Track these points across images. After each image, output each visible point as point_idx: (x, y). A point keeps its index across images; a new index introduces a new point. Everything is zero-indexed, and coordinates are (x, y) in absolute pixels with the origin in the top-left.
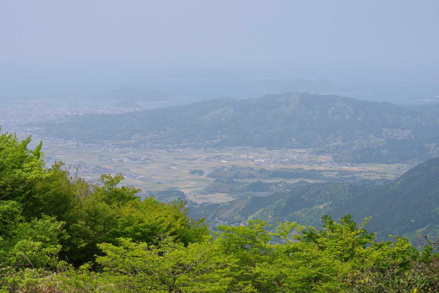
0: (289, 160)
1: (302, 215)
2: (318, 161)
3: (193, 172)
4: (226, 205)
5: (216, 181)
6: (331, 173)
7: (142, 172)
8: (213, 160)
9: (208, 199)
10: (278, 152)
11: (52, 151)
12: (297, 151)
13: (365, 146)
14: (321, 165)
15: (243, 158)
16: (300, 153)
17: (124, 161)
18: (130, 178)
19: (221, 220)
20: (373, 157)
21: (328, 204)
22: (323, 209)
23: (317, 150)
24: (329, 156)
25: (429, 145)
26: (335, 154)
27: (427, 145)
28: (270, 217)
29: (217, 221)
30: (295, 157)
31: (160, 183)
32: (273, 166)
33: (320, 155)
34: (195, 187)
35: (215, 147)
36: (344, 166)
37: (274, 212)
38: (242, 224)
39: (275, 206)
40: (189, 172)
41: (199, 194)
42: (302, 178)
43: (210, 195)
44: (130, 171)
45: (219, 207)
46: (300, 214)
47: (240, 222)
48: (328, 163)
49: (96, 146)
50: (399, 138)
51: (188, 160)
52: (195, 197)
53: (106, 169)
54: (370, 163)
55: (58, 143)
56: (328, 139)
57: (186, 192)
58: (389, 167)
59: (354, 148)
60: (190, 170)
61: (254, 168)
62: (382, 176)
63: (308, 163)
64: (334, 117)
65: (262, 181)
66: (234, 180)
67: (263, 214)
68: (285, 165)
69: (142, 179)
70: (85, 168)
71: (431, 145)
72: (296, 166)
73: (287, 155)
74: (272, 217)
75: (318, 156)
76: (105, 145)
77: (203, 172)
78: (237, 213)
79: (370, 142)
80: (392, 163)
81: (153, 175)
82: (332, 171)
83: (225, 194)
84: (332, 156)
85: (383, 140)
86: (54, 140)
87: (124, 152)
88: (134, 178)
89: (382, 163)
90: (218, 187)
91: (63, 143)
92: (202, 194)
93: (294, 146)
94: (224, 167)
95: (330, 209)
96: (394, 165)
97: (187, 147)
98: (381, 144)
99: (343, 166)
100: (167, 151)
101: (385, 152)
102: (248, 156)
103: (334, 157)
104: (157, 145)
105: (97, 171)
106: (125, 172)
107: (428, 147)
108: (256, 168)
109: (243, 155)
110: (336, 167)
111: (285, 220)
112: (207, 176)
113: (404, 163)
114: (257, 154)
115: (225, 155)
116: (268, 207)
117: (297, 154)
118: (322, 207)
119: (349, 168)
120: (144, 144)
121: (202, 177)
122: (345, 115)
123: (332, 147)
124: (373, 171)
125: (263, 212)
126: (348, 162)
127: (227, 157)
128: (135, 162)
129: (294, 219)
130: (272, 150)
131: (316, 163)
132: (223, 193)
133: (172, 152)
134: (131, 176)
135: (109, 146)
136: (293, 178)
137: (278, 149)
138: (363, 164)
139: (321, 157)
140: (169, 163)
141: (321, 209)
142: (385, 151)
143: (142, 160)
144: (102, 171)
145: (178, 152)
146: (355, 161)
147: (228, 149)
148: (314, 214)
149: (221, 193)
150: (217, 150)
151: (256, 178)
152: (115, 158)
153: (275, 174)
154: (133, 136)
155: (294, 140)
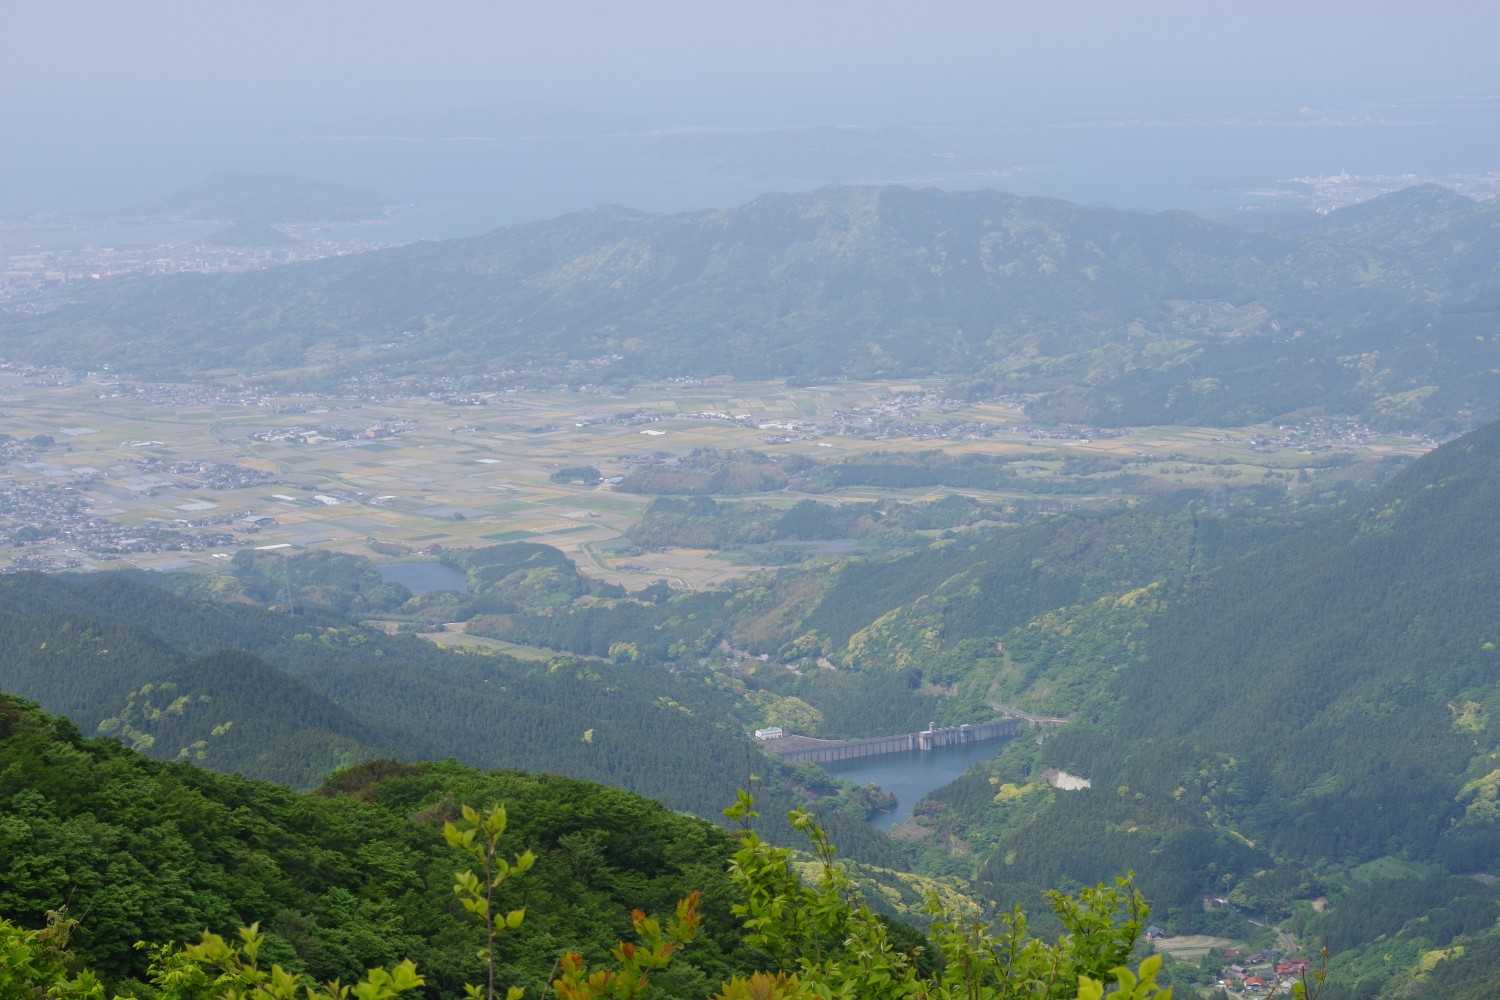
0: (874, 419)
1: (1062, 631)
2: (979, 424)
3: (563, 476)
4: (752, 595)
5: (658, 505)
6: (1040, 464)
7: (385, 479)
8: (614, 427)
9: (648, 569)
10: (828, 395)
11: (42, 412)
12: (895, 389)
13: (1129, 368)
14: (991, 434)
15: (715, 417)
16: (907, 395)
17: (306, 440)
18: (349, 501)
19: (744, 648)
20: (1167, 406)
21: (1151, 591)
22: (1133, 608)
23: (967, 384)
24: (1010, 405)
25: (1356, 357)
26: (1030, 397)
27: (1348, 358)
28: (929, 635)
29: (730, 652)
30: (893, 409)
31: (460, 517)
32: (829, 445)
33: (976, 400)
34: (585, 528)
35: (607, 379)
36: (1074, 437)
37: (942, 620)
38: (823, 663)
39: (945, 599)
40: (549, 475)
41: (611, 554)
42: (948, 485)
43: (650, 557)
44: (340, 479)
45: (729, 603)
46: (1053, 626)
47: (817, 654)
48: (1015, 429)
49: (190, 390)
50: (1231, 335)
51: (527, 431)
52: (603, 566)
53: (256, 472)
54: (1159, 424)
55: (56, 385)
56: (989, 343)
57: (566, 545)
58: (1227, 436)
59: (1092, 374)
60: (549, 466)
61: (769, 455)
62: (1222, 473)
63: (945, 429)
64: (1001, 267)
65: (817, 500)
66: (717, 500)
67: (904, 626)
68: (867, 438)
69: (391, 505)
70: (181, 471)
71: (1360, 358)
72: (910, 444)
73: (864, 405)
74: (936, 637)
75: (972, 405)
76: (220, 386)
77: (598, 472)
78: (798, 624)
79: (1144, 353)
80: (1238, 424)
81: (424, 490)
82: (1042, 457)
83: (705, 552)
84: (1020, 403)
85: (1192, 343)
86: (36, 374)
87: (295, 410)
88: (365, 501)
89: (1201, 424)
90: (675, 528)
91: (71, 384)
92: (619, 552)
93: (879, 372)
94: (664, 455)
95: (1158, 608)
96: (1244, 429)
97: (510, 382)
98: (1184, 359)
99: (1068, 438)
100: (442, 399)
101: (1208, 386)
102: (733, 412)
103: (1030, 406)
104: (404, 382)
105: (226, 480)
106: (327, 482)
107: (1352, 366)
108: (777, 455)
109: (711, 407)
110: (1045, 442)
111: (1000, 648)
112: (615, 489)
113: (1276, 425)
114: (756, 403)
115: (650, 409)
116: (917, 602)
117: (898, 400)
118: (1128, 599)
119: (1091, 445)
120: (356, 380)
121: (599, 489)
122: (1039, 259)
123: (1016, 371)
124: (1185, 456)
125: (901, 617)
126: (1082, 423)
127: (658, 416)
128: (345, 443)
129: (1035, 645)
130: (802, 386)
131: (973, 430)
132: (695, 548)
133: (462, 404)
134: (351, 494)
135: (235, 390)
136: (914, 486)
137: (824, 383)
138: (1136, 430)
139: (982, 406)
140: (465, 443)
141: (1125, 606)
142: (1207, 383)
143: (368, 438)
144: (243, 481)
145: (484, 403)
146: (1106, 422)
147: (652, 389)
148: (1104, 626)
149: (685, 546)
150: (614, 393)
151: (786, 490)
152: (273, 435)
153: (850, 475)
154: (311, 349)
155: (876, 349)
